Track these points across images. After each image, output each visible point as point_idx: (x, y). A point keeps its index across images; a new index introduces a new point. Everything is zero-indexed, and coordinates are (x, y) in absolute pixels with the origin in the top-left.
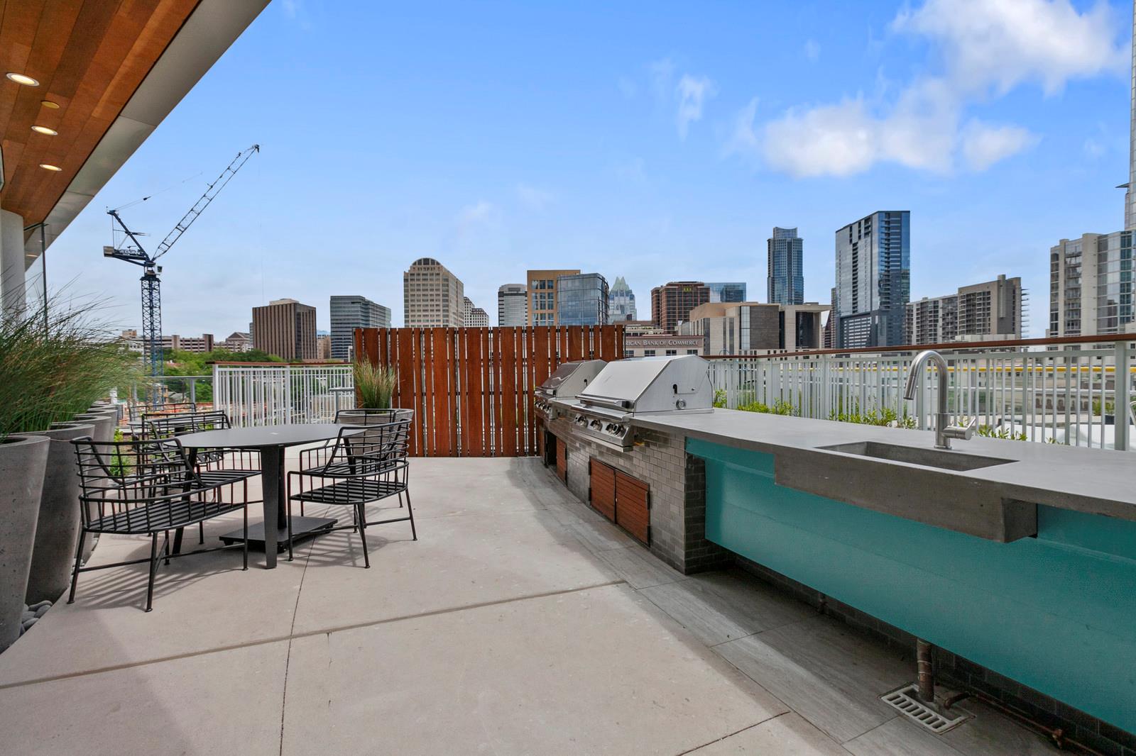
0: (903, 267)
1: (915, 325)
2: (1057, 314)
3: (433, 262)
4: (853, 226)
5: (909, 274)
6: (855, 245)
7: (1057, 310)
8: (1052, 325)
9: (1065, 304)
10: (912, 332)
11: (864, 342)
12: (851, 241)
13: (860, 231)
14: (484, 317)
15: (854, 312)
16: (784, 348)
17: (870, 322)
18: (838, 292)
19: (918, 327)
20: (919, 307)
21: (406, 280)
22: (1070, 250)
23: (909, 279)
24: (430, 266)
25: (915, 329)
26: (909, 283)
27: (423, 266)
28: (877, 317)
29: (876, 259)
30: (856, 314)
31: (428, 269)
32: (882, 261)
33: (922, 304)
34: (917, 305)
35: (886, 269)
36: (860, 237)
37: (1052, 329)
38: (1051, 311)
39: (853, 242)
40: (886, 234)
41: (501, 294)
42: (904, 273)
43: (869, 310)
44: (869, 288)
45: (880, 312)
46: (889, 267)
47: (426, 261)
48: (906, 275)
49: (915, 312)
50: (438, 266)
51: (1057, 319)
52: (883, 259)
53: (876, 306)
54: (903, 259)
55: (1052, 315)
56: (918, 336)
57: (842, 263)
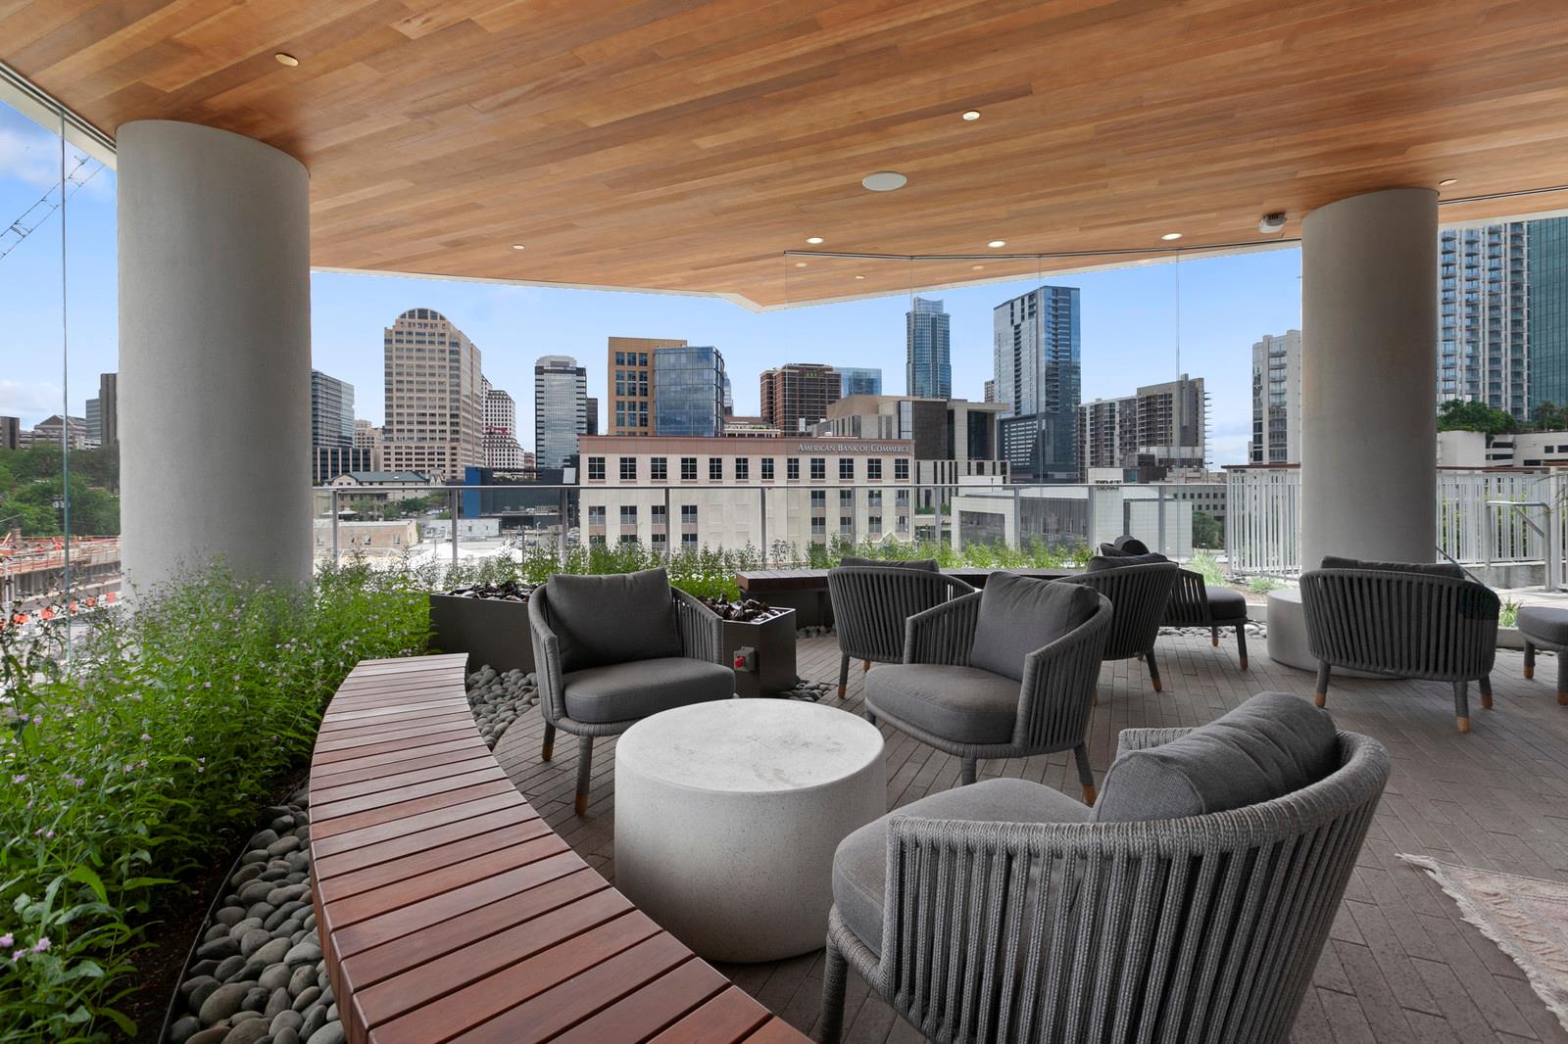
0: (1073, 359)
1: (1088, 433)
2: (1261, 424)
3: (434, 315)
4: (1015, 303)
5: (1079, 368)
6: (1017, 327)
7: (1261, 419)
8: (1255, 436)
9: (1270, 412)
10: (1085, 442)
11: (1029, 448)
12: (1012, 322)
13: (1023, 310)
14: (508, 404)
15: (1016, 414)
16: (953, 458)
17: (1036, 427)
18: (996, 387)
19: (1092, 435)
20: (1093, 410)
21: (388, 341)
22: (1274, 349)
23: (1080, 375)
24: (429, 321)
25: (1088, 438)
26: (1079, 380)
27: (416, 320)
28: (1044, 421)
29: (1043, 347)
30: (1019, 416)
31: (426, 325)
32: (1049, 350)
33: (1096, 406)
34: (1091, 407)
35: (1054, 360)
36: (1023, 318)
37: (1255, 442)
38: (1254, 419)
39: (1015, 324)
40: (1053, 315)
41: (539, 370)
42: (1074, 367)
43: (1035, 412)
44: (1034, 383)
45: (1047, 416)
46: (1057, 358)
47: (423, 313)
48: (1076, 370)
49: (1088, 417)
50: (443, 322)
51: (1261, 430)
52: (1051, 347)
53: (1043, 409)
54: (1073, 349)
55: (1255, 425)
56: (1092, 446)
57: (1002, 350)
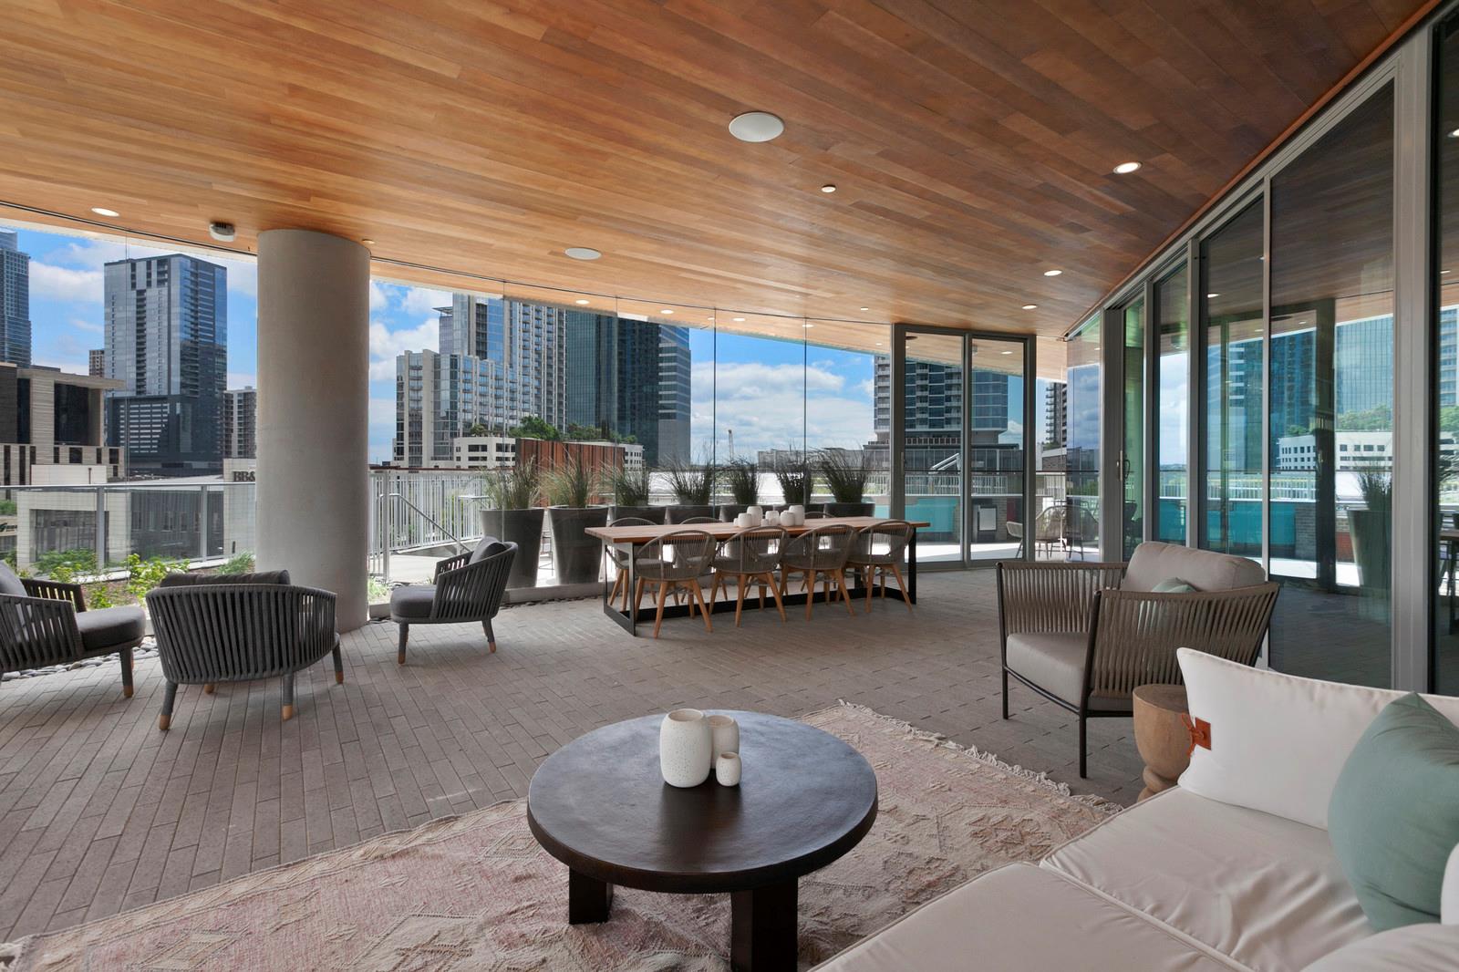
0: (217, 342)
1: (236, 421)
2: (403, 424)
4: (138, 264)
5: (225, 352)
6: (141, 292)
7: (403, 420)
8: (398, 434)
9: (410, 415)
10: (232, 431)
11: (155, 439)
12: (134, 285)
13: (149, 275)
15: (138, 393)
16: (28, 442)
17: (168, 410)
18: (108, 359)
19: (240, 424)
20: (242, 398)
22: (413, 363)
23: (226, 359)
25: (235, 427)
26: (225, 364)
28: (178, 405)
29: (176, 322)
30: (143, 396)
32: (185, 326)
33: (245, 394)
34: (239, 395)
35: (193, 338)
36: (149, 284)
37: (398, 440)
38: (398, 420)
39: (138, 288)
40: (192, 290)
42: (219, 350)
43: (165, 393)
44: (164, 361)
45: (182, 399)
46: (196, 337)
48: (222, 353)
49: (235, 405)
51: (402, 430)
52: (188, 324)
53: (176, 390)
54: (217, 330)
55: (398, 424)
56: (240, 435)
57: (118, 315)
